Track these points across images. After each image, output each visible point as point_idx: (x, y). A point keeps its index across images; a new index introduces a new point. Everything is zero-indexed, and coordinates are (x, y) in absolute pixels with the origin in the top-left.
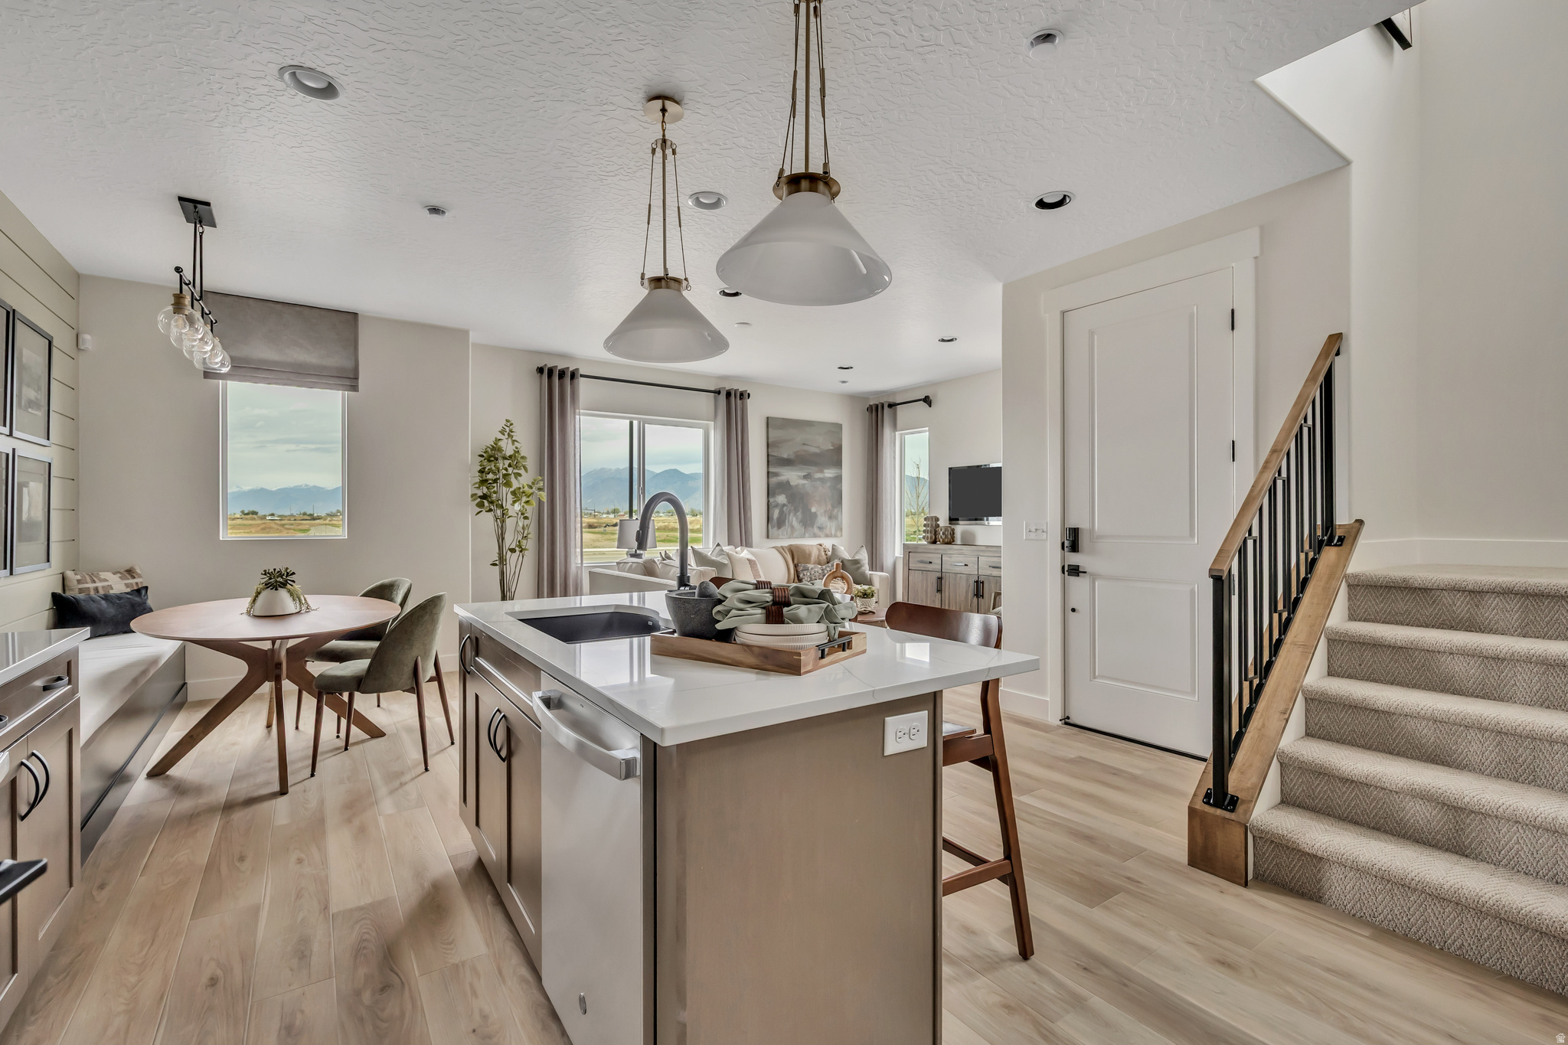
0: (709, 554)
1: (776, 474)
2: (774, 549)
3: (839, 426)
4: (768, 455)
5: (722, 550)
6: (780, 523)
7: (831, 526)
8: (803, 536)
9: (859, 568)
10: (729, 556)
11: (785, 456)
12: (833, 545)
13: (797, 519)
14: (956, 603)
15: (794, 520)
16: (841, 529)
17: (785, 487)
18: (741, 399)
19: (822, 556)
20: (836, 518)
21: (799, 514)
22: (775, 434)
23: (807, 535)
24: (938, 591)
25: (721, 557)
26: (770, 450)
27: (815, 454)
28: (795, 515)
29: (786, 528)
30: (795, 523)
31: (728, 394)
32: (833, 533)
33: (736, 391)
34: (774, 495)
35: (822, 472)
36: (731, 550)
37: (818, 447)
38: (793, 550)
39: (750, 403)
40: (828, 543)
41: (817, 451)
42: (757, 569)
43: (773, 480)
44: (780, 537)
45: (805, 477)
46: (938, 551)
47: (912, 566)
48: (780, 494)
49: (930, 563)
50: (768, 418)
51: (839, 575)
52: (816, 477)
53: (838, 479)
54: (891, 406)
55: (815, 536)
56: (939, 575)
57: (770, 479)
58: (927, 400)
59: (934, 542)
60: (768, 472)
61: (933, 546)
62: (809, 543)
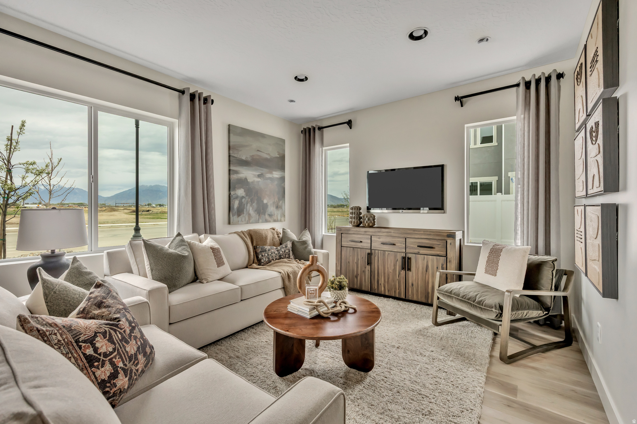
0: (167, 246)
1: (236, 172)
2: (236, 235)
3: (283, 141)
4: (229, 156)
5: (183, 241)
6: (240, 212)
7: (277, 214)
8: (257, 222)
9: (306, 248)
10: (191, 246)
11: (244, 158)
12: (283, 229)
13: (253, 208)
14: (384, 273)
15: (250, 209)
16: (285, 216)
17: (243, 182)
18: (205, 103)
19: (275, 238)
20: (281, 207)
21: (255, 205)
22: (235, 139)
23: (260, 221)
24: (368, 264)
25: (180, 249)
26: (231, 152)
27: (266, 159)
28: (251, 205)
29: (244, 216)
30: (252, 212)
31: (192, 97)
32: (279, 219)
33: (200, 95)
34: (234, 189)
35: (271, 173)
36: (193, 238)
37: (269, 154)
38: (252, 234)
39: (213, 108)
40: (279, 227)
41: (268, 157)
42: (221, 257)
43: (234, 177)
44: (240, 223)
45: (259, 176)
46: (368, 233)
47: (344, 244)
48: (239, 188)
49: (361, 242)
50: (229, 125)
51: (316, 268)
52: (267, 177)
53: (283, 179)
54: (320, 128)
55: (267, 221)
56: (369, 251)
57: (231, 176)
58: (349, 123)
59: (358, 226)
60: (230, 170)
61: (358, 229)
62: (263, 227)
